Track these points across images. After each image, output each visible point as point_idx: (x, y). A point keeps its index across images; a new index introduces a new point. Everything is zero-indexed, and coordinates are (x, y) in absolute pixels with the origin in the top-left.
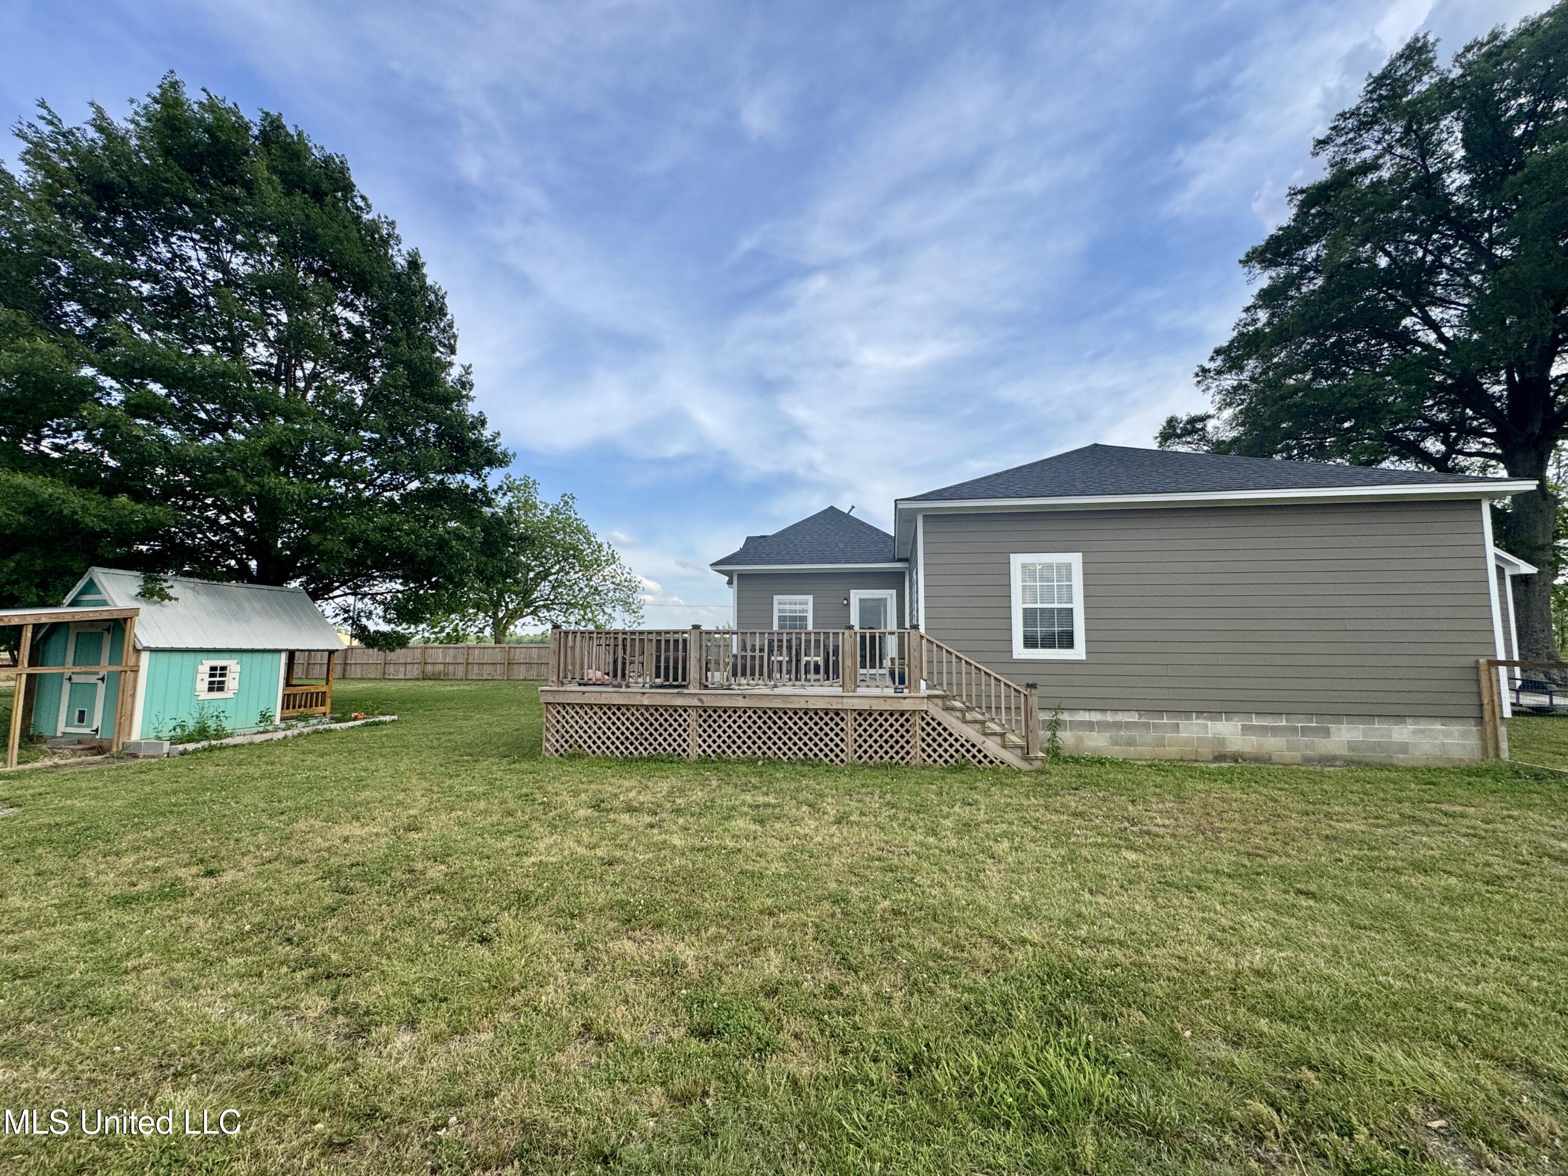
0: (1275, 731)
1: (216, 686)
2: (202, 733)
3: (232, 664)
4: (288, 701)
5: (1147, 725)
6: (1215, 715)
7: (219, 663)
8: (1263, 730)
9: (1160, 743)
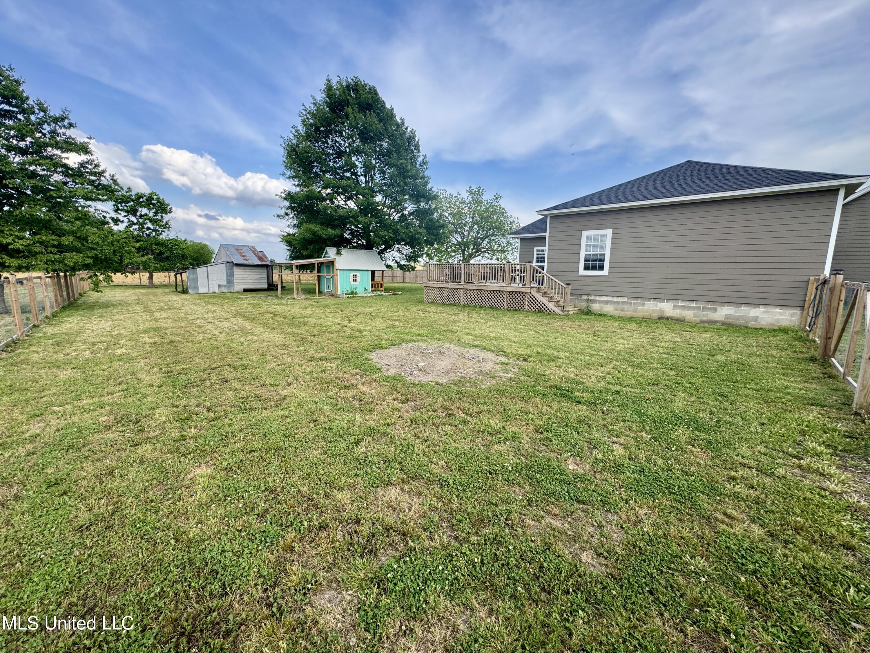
0: (689, 308)
1: (355, 280)
2: (352, 293)
3: (357, 273)
4: (373, 286)
5: (631, 303)
6: (663, 300)
7: (355, 274)
8: (684, 307)
9: (635, 311)
